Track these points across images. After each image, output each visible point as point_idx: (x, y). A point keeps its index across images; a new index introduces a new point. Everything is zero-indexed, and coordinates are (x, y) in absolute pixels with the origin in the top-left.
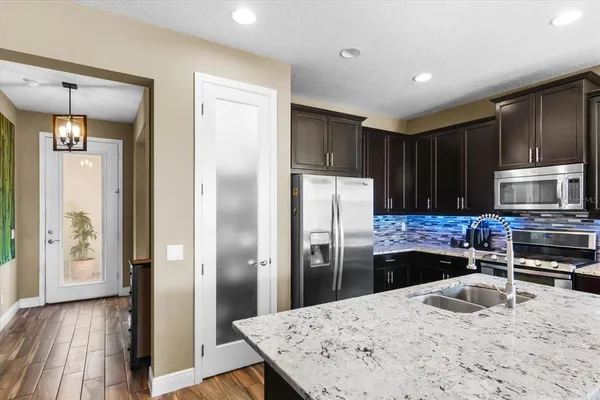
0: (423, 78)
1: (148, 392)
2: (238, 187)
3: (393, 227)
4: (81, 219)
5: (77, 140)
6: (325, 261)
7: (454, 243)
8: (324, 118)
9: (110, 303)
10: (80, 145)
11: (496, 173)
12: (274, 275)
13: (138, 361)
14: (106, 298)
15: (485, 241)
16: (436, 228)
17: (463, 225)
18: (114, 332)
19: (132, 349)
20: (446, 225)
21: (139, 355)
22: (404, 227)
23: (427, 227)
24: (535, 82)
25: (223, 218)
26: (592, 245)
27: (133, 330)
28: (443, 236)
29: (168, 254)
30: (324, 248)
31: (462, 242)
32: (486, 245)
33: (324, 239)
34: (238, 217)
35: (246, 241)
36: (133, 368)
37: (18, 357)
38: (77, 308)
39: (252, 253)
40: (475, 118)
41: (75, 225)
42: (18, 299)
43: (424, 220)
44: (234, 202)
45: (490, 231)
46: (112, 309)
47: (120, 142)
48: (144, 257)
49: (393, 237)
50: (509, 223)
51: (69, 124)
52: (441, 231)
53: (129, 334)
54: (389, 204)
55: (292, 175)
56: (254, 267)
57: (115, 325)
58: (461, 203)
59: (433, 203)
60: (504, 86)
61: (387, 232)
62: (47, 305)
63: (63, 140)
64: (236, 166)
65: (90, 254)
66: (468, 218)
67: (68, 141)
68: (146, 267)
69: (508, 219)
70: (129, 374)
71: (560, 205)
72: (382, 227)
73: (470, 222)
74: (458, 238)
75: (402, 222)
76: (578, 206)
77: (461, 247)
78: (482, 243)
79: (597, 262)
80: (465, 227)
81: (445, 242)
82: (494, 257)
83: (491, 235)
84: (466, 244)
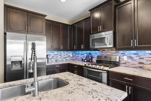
3: (67, 55)
6: (21, 67)
7: (83, 60)
15: (90, 59)
16: (79, 55)
17: (84, 54)
20: (82, 55)
22: (71, 55)
23: (77, 55)
28: (81, 58)
32: (91, 61)
40: (86, 18)
43: (76, 53)
45: (92, 56)
49: (67, 59)
50: (97, 53)
52: (80, 56)
59: (76, 47)
61: (64, 57)
69: (97, 52)
71: (106, 46)
72: (62, 55)
73: (87, 53)
74: (84, 58)
75: (70, 54)
76: (112, 46)
77: (84, 61)
78: (90, 60)
79: (119, 66)
80: (86, 55)
81: (81, 60)
82: (87, 65)
83: (92, 57)
84: (85, 61)
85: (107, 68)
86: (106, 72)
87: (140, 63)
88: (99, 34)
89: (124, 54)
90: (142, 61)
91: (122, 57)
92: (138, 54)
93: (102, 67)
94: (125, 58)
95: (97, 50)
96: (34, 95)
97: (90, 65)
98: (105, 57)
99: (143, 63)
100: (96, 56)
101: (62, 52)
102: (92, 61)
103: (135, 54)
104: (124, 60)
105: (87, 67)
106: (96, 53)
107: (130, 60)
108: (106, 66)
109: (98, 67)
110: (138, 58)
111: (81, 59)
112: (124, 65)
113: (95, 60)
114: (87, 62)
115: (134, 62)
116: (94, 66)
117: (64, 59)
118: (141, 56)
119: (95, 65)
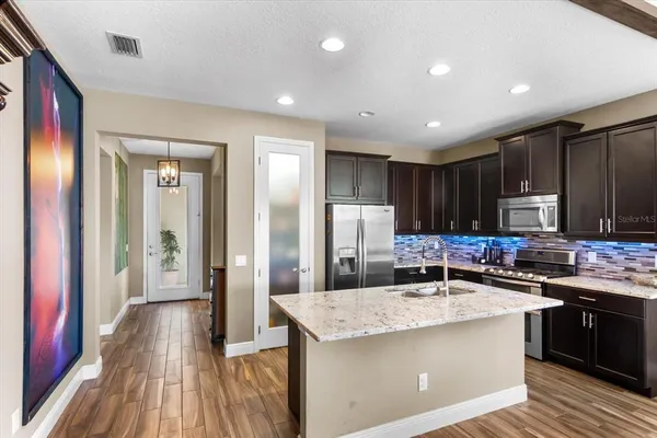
0: (434, 124)
1: (224, 355)
2: (285, 214)
4: (168, 237)
5: (174, 179)
6: (352, 270)
7: (475, 260)
8: (354, 159)
9: (194, 303)
10: (175, 183)
11: (500, 200)
12: (312, 280)
13: (216, 338)
14: (190, 300)
15: (498, 258)
16: (462, 246)
17: (481, 244)
18: (199, 322)
19: (213, 329)
20: (470, 244)
21: (217, 333)
22: (437, 246)
23: (456, 246)
24: (535, 123)
25: (275, 237)
26: (572, 261)
27: (213, 316)
28: (468, 254)
29: (237, 261)
30: (351, 260)
31: (480, 259)
32: (498, 261)
33: (350, 253)
34: (285, 236)
35: (291, 254)
36: (213, 342)
37: (138, 332)
38: (170, 305)
39: (296, 263)
40: (486, 153)
41: (163, 242)
42: (129, 297)
43: (454, 239)
44: (283, 225)
45: (502, 249)
46: (196, 307)
47: (201, 175)
48: (219, 265)
49: (426, 254)
51: (168, 167)
52: (466, 249)
53: (210, 318)
54: (417, 225)
55: (326, 204)
56: (297, 273)
57: (199, 318)
58: (476, 225)
59: (455, 225)
60: (515, 123)
62: (149, 303)
63: (164, 179)
64: (284, 197)
65: (175, 266)
66: (485, 238)
67: (167, 179)
68: (222, 272)
69: (515, 239)
70: (210, 345)
71: (542, 228)
72: (414, 245)
73: (487, 241)
74: (478, 255)
75: (435, 241)
76: (554, 229)
77: (480, 262)
78: (495, 260)
79: (576, 275)
80: (484, 245)
81: (468, 259)
82: (492, 270)
83: (502, 253)
84: (483, 261)
85: (543, 279)
86: (539, 285)
87: (627, 269)
88: (524, 199)
89: (589, 247)
90: (632, 265)
91: (584, 255)
92: (622, 248)
93: (531, 275)
94: (592, 257)
95: (516, 234)
96: (445, 296)
97: (501, 271)
98: (540, 253)
99: (633, 270)
100: (514, 250)
101: (413, 237)
102: (502, 262)
103: (615, 248)
104: (590, 261)
105: (491, 275)
106: (516, 242)
107: (603, 263)
108: (541, 274)
109: (520, 274)
110: (623, 257)
111: (470, 257)
112: (590, 274)
113: (510, 260)
114: (486, 263)
115: (614, 268)
116: (510, 273)
117: (418, 255)
118: (631, 254)
119: (513, 270)
